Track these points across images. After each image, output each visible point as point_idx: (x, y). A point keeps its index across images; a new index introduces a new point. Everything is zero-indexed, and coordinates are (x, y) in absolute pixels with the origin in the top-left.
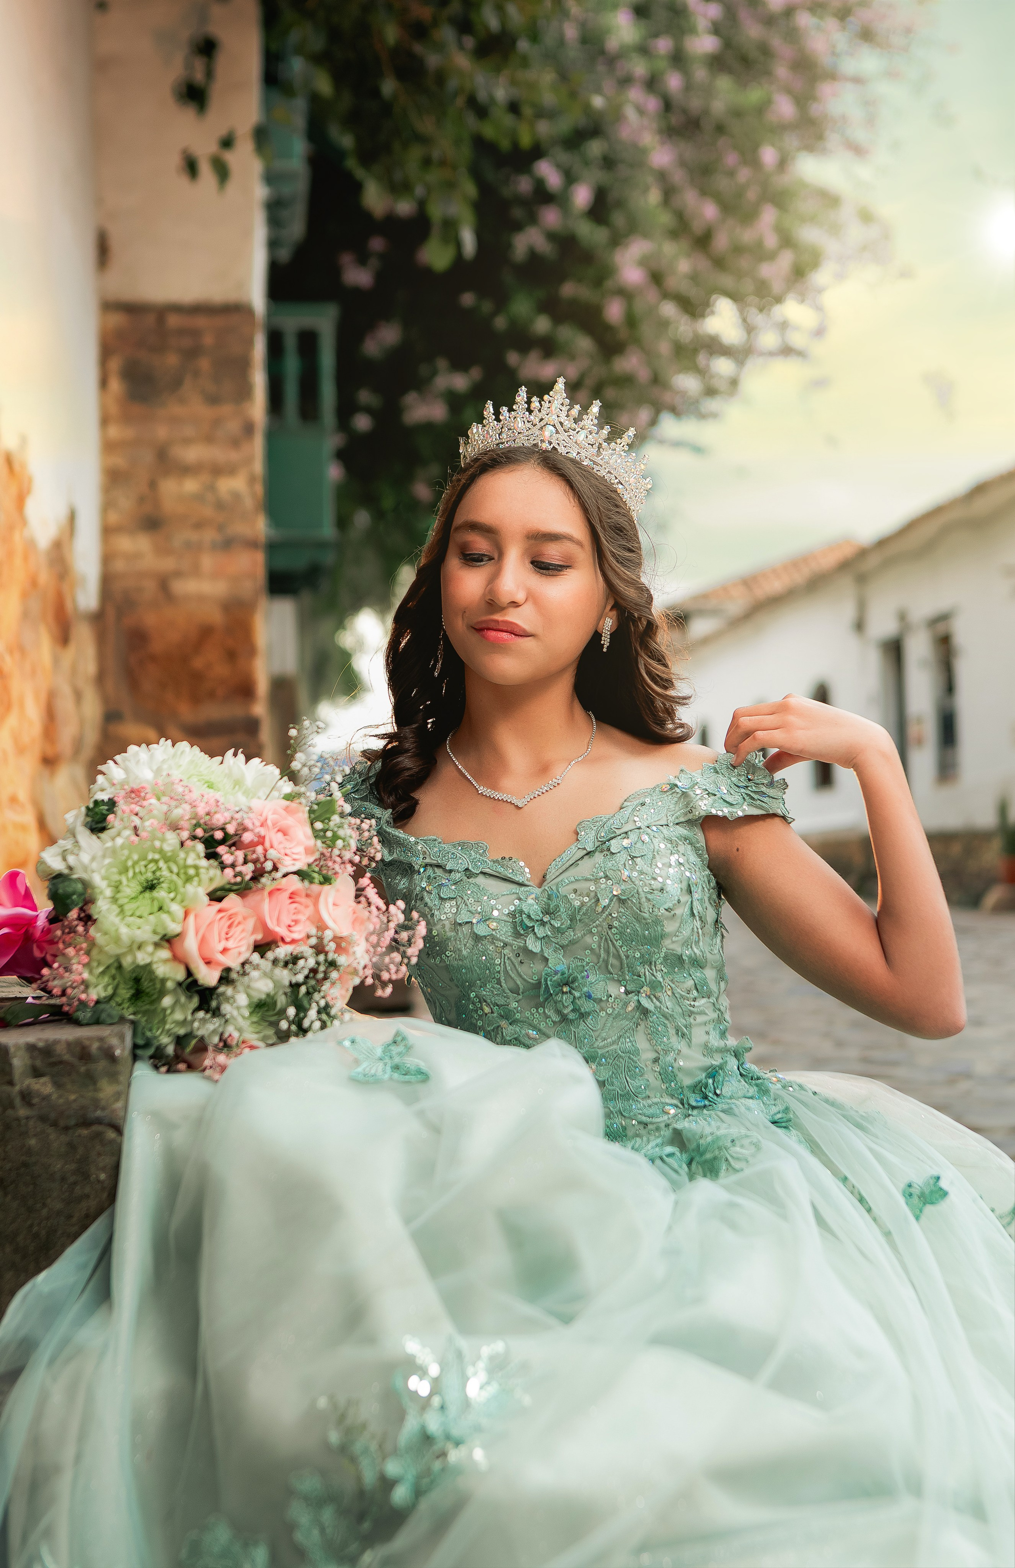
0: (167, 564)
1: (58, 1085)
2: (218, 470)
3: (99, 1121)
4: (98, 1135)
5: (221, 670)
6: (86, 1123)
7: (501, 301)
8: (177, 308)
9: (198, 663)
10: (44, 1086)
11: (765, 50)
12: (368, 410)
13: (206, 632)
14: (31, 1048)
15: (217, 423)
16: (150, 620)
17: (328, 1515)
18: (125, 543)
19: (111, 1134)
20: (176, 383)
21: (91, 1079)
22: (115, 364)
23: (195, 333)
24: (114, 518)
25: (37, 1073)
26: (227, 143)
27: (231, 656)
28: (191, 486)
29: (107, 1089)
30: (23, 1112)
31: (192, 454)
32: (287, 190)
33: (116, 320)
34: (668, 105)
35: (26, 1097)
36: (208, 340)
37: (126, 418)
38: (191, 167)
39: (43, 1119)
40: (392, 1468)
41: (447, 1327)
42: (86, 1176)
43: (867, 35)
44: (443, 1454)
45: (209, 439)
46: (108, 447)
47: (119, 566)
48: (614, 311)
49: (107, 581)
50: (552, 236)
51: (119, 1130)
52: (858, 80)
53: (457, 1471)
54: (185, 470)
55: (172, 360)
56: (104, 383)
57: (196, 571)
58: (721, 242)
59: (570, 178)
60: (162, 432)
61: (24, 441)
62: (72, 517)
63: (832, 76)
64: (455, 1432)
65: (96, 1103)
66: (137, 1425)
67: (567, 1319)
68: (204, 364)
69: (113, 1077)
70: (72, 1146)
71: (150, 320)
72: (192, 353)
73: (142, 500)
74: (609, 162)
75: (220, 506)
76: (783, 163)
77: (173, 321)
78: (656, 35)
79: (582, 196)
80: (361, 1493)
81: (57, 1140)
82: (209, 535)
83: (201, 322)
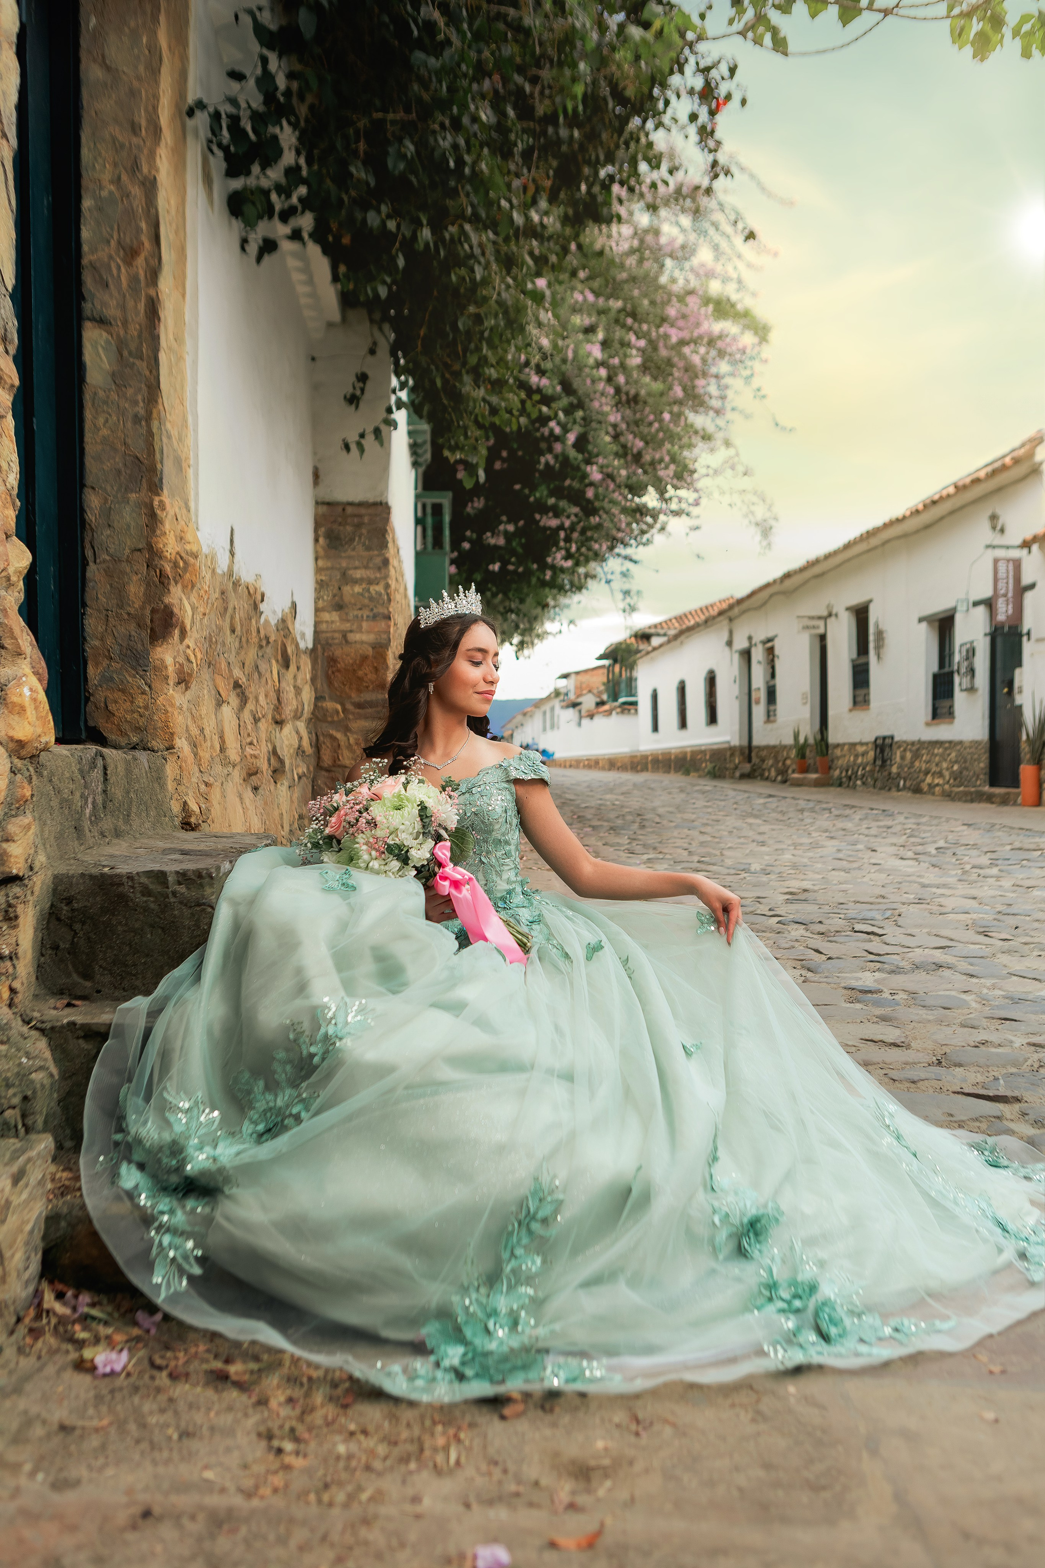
0: (347, 626)
1: (188, 889)
2: (370, 582)
3: (204, 904)
4: (204, 910)
5: (372, 676)
6: (199, 905)
7: (533, 488)
8: (351, 504)
9: (360, 673)
10: (182, 889)
11: (669, 363)
12: (470, 541)
13: (364, 658)
14: (177, 873)
15: (371, 558)
16: (338, 653)
17: (288, 1068)
18: (326, 616)
19: (209, 910)
20: (352, 540)
21: (202, 886)
22: (322, 531)
23: (360, 516)
24: (321, 604)
25: (180, 883)
26: (362, 435)
27: (376, 670)
28: (357, 589)
29: (208, 891)
30: (172, 900)
31: (358, 574)
32: (420, 440)
33: (323, 509)
34: (618, 390)
35: (174, 893)
36: (366, 520)
37: (327, 557)
38: (346, 447)
39: (181, 903)
40: (313, 1049)
41: (342, 993)
42: (199, 927)
43: (721, 354)
44: (334, 1043)
45: (366, 567)
46: (318, 570)
47: (324, 627)
48: (590, 493)
49: (317, 633)
50: (556, 457)
51: (213, 908)
52: (717, 376)
53: (339, 1050)
54: (356, 582)
55: (349, 529)
56: (316, 540)
57: (360, 630)
58: (647, 458)
59: (566, 430)
60: (344, 564)
61: (258, 576)
62: (294, 606)
63: (705, 374)
64: (340, 1035)
65: (203, 896)
67: (395, 992)
68: (364, 531)
69: (211, 885)
70: (193, 915)
71: (340, 509)
72: (359, 526)
73: (334, 596)
74: (586, 421)
75: (371, 599)
76: (677, 417)
77: (349, 510)
78: (611, 357)
79: (571, 438)
80: (302, 1059)
81: (187, 912)
82: (366, 613)
83: (363, 511)
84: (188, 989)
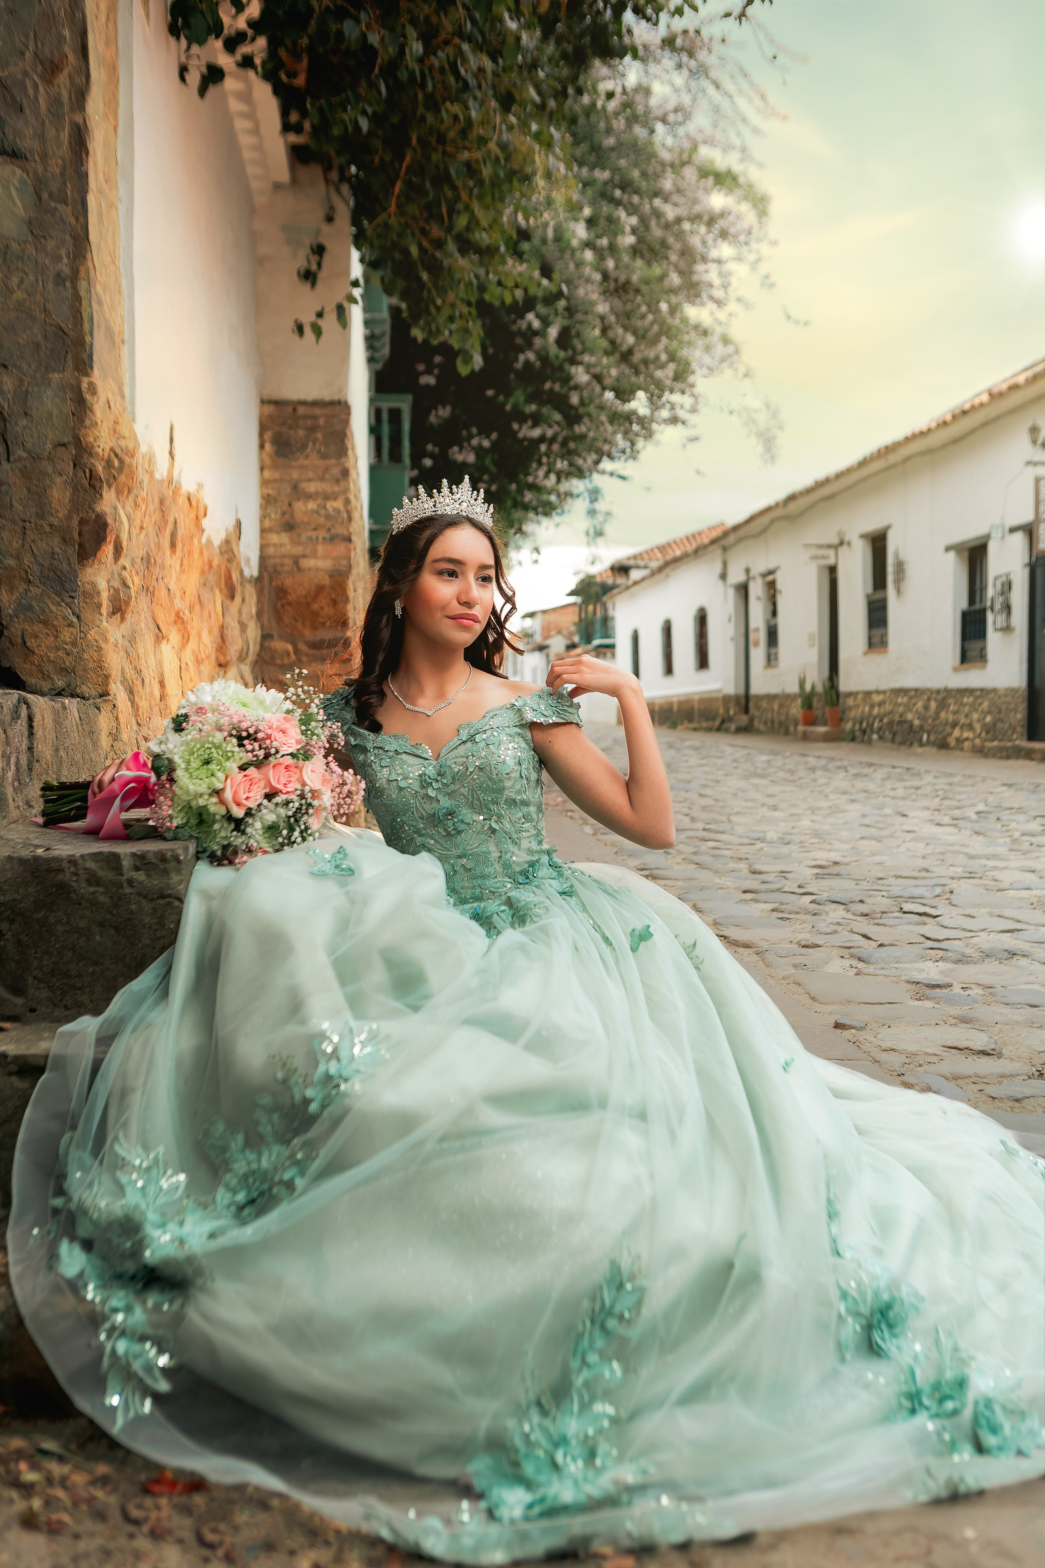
0: (299, 550)
1: (148, 876)
2: (327, 497)
3: (169, 896)
4: (169, 903)
5: (329, 611)
6: (163, 897)
7: (508, 394)
8: (304, 403)
9: (315, 607)
10: (140, 876)
11: (664, 244)
12: (432, 456)
13: (320, 589)
14: (134, 855)
15: (327, 469)
16: (288, 582)
17: (276, 1117)
18: (274, 538)
19: (177, 903)
20: (304, 446)
21: (166, 872)
22: (268, 435)
23: (315, 418)
24: (267, 523)
25: (137, 869)
26: (320, 315)
27: (334, 602)
28: (311, 505)
29: (175, 878)
30: (128, 890)
31: (312, 487)
32: (377, 331)
33: (269, 409)
34: (606, 277)
35: (130, 882)
36: (321, 422)
37: (275, 467)
38: (300, 329)
39: (139, 894)
40: (309, 1093)
41: (347, 1015)
42: (163, 926)
43: (724, 235)
44: (338, 1086)
45: (322, 479)
46: (264, 483)
47: (271, 551)
48: (574, 398)
49: (263, 559)
50: (536, 354)
51: (181, 901)
52: (719, 261)
53: (345, 1095)
54: (309, 497)
55: (301, 433)
56: (262, 447)
57: (314, 555)
58: (637, 357)
59: (546, 322)
60: (295, 475)
61: (200, 486)
62: (239, 524)
63: (704, 259)
64: (345, 1074)
65: (168, 886)
66: (179, 1065)
67: (416, 1009)
68: (319, 436)
69: (179, 871)
70: (155, 910)
71: (289, 409)
72: (312, 429)
73: (284, 514)
74: (570, 311)
75: (328, 517)
76: (673, 310)
77: (301, 410)
78: (598, 237)
79: (553, 332)
80: (293, 1106)
81: (147, 906)
82: (322, 534)
83: (317, 411)
84: (151, 1008)
